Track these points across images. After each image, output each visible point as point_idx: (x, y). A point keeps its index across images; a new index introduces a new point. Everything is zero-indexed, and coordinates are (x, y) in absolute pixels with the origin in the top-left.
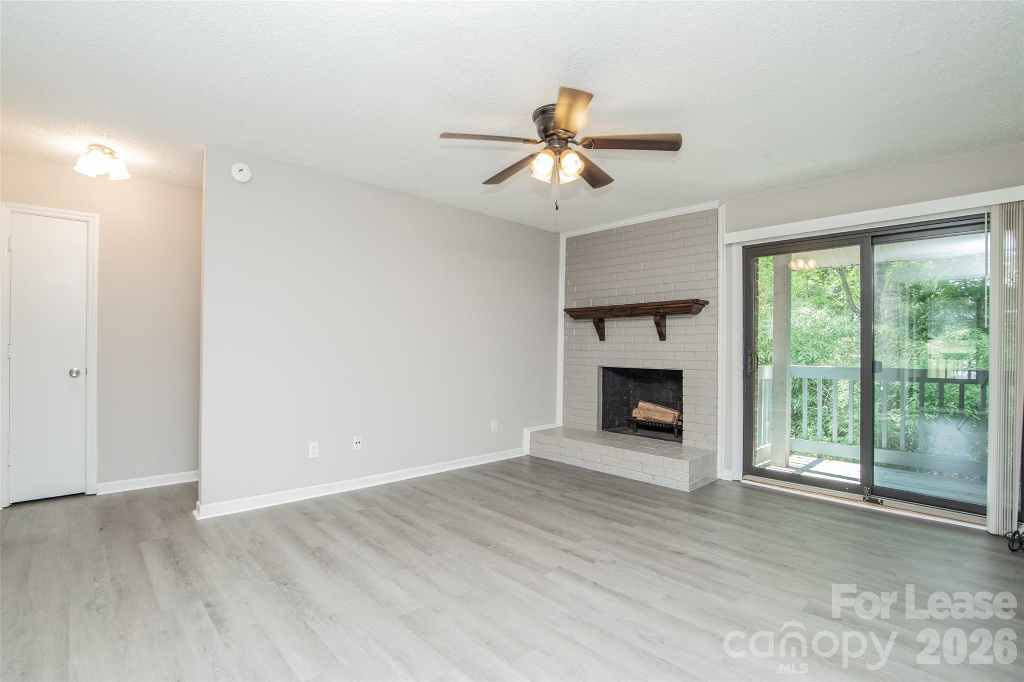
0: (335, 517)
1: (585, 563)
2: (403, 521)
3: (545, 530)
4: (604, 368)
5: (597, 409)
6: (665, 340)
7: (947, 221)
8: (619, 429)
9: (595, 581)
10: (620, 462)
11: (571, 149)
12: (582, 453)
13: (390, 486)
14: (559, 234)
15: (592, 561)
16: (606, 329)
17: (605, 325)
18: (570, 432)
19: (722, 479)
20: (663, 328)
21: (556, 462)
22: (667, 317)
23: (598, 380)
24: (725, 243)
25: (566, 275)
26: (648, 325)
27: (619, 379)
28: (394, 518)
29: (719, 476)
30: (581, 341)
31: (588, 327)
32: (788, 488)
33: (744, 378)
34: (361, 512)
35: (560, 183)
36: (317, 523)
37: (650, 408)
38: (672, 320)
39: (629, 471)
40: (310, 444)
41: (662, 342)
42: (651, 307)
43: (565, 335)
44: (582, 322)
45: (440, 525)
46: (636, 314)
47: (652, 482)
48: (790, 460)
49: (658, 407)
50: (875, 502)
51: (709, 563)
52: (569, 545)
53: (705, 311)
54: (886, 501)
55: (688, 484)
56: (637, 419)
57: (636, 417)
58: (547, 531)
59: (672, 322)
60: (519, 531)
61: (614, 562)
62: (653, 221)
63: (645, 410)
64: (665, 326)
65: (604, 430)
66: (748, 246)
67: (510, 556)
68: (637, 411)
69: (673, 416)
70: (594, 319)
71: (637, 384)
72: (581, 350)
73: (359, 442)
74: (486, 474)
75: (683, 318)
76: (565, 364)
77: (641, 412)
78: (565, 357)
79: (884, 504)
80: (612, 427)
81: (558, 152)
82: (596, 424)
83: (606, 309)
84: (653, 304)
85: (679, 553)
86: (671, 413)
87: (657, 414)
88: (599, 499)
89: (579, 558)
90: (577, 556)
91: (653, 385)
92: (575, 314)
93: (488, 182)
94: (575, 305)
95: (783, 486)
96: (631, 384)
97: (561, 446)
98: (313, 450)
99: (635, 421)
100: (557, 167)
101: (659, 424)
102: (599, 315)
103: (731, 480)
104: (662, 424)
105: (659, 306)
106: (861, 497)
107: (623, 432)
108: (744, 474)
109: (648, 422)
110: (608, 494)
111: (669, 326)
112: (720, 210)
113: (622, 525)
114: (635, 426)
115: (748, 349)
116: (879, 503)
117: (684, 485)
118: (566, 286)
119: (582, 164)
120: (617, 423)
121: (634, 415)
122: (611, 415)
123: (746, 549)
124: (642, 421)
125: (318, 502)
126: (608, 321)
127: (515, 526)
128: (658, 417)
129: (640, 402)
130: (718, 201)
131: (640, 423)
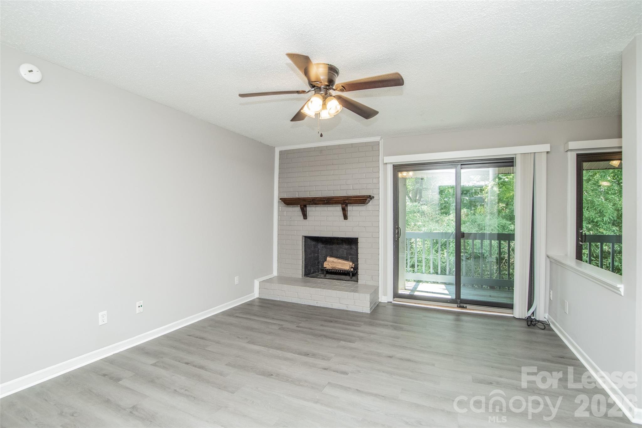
0: (134, 374)
1: (343, 376)
2: (195, 366)
3: (302, 355)
4: (305, 237)
5: (301, 264)
6: (347, 219)
7: (496, 159)
8: (313, 275)
9: (357, 388)
10: (325, 297)
12: (298, 294)
13: (167, 336)
14: (275, 147)
15: (345, 373)
16: (307, 212)
17: (307, 209)
18: (283, 279)
19: (382, 301)
20: (347, 212)
21: (279, 301)
22: (348, 205)
23: (302, 245)
24: (384, 162)
25: (279, 176)
26: (337, 210)
27: (313, 243)
28: (186, 365)
29: (380, 300)
30: (290, 219)
31: (297, 210)
32: (418, 304)
33: (393, 242)
34: (154, 365)
36: (121, 382)
37: (334, 261)
38: (351, 207)
39: (331, 303)
40: (99, 313)
41: (345, 220)
42: (340, 199)
43: (278, 216)
44: (291, 207)
45: (226, 365)
46: (330, 203)
47: (347, 309)
48: (406, 285)
49: (339, 260)
50: (463, 307)
51: (409, 360)
52: (324, 364)
53: (372, 202)
54: (468, 306)
55: (369, 308)
56: (326, 268)
57: (326, 267)
58: (303, 356)
59: (352, 208)
60: (286, 359)
61: (359, 372)
62: (339, 145)
63: (331, 263)
64: (347, 211)
65: (306, 276)
66: (396, 165)
67: (292, 381)
68: (327, 263)
69: (349, 265)
70: (300, 206)
71: (323, 246)
72: (290, 225)
73: (141, 306)
74: (237, 316)
75: (358, 206)
76: (278, 235)
77: (330, 264)
78: (278, 230)
79: (467, 308)
80: (310, 274)
82: (301, 274)
83: (310, 199)
84: (343, 197)
85: (390, 357)
86: (348, 264)
87: (340, 265)
88: (322, 325)
89: (336, 373)
90: (334, 371)
91: (334, 246)
92: (288, 202)
94: (285, 196)
95: (415, 302)
96: (320, 246)
97: (283, 290)
98: (102, 318)
99: (325, 269)
101: (341, 271)
102: (305, 203)
103: (387, 302)
104: (343, 271)
105: (346, 199)
106: (456, 305)
107: (317, 277)
108: (394, 298)
109: (334, 270)
110: (325, 321)
111: (350, 211)
112: (380, 142)
113: (347, 343)
114: (325, 273)
115: (396, 225)
116: (465, 308)
117: (366, 309)
118: (279, 183)
119: (341, 108)
120: (312, 271)
121: (325, 266)
122: (309, 267)
123: (422, 347)
124: (330, 270)
125: (110, 361)
126: (309, 206)
127: (280, 355)
128: (340, 267)
129: (327, 258)
130: (380, 137)
131: (329, 270)
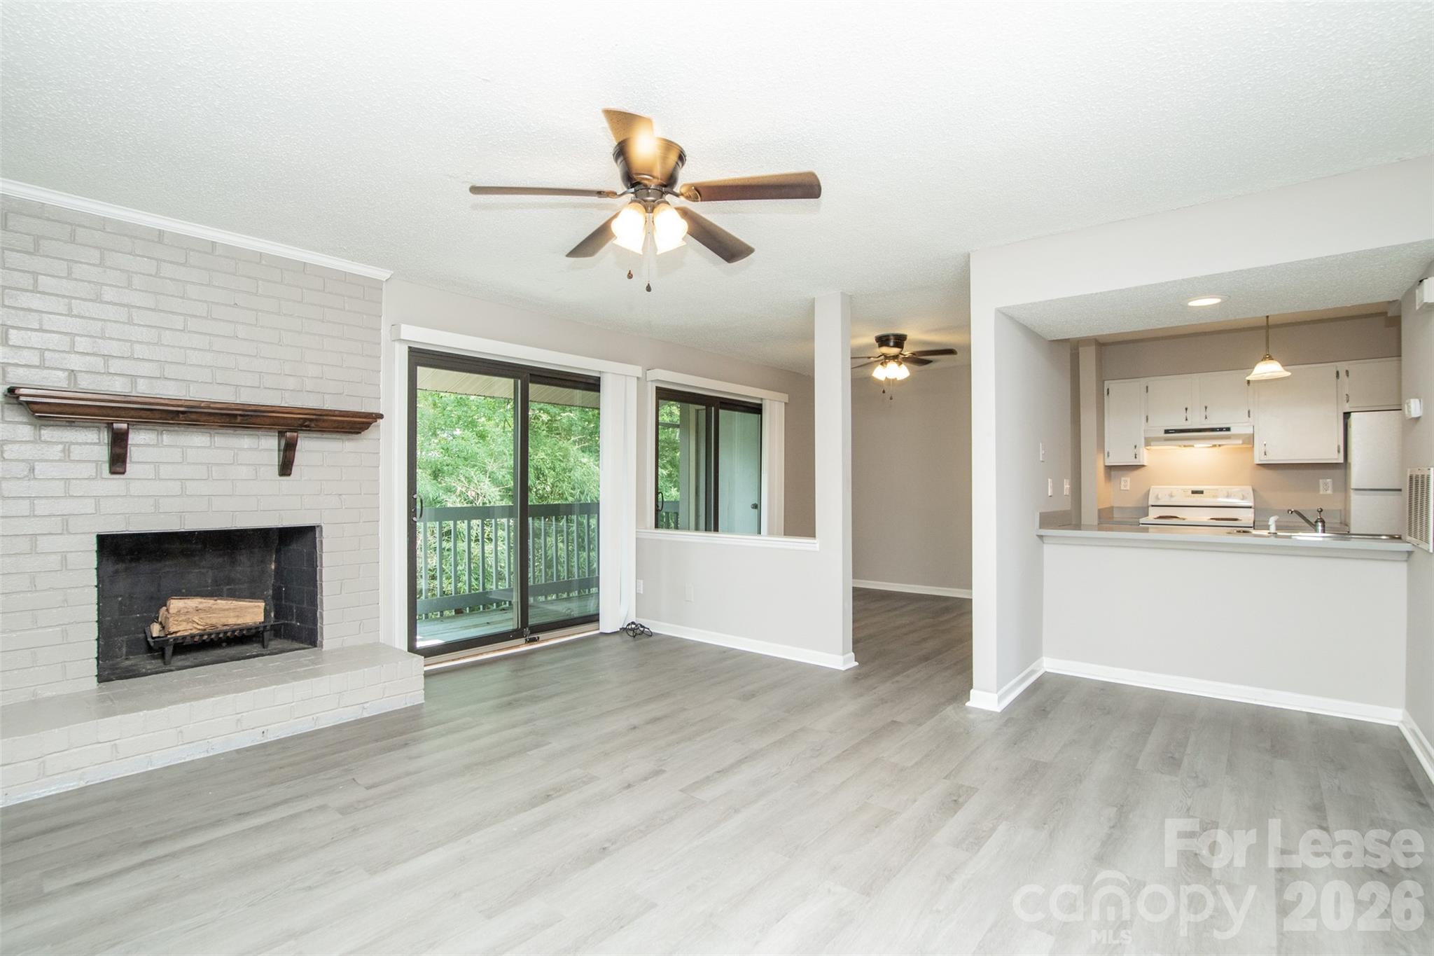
11: (668, 203)
35: (658, 253)
81: (650, 208)
93: (573, 253)
100: (650, 227)
